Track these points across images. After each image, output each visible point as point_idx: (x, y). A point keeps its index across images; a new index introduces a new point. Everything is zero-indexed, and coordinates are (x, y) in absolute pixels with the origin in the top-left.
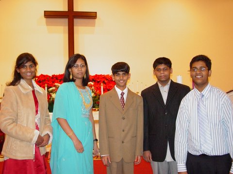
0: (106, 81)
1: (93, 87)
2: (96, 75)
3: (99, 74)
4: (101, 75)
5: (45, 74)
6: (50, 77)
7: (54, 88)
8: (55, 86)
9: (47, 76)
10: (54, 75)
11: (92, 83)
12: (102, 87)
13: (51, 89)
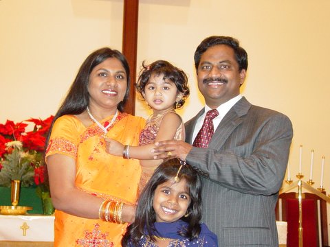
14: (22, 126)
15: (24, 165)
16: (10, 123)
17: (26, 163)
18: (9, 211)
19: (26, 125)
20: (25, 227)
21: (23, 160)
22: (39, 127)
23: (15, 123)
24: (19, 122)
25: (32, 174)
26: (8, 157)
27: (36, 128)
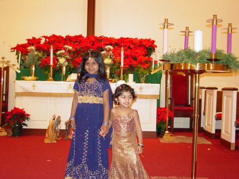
0: (132, 46)
1: (111, 52)
2: (122, 38)
3: (125, 37)
4: (128, 38)
5: (58, 35)
6: (62, 37)
7: (63, 51)
8: (65, 49)
9: (60, 37)
10: (68, 36)
11: (111, 47)
12: (122, 53)
13: (59, 52)
14: (40, 40)
15: (36, 58)
16: (34, 38)
17: (37, 57)
18: (28, 79)
19: (41, 39)
20: (34, 86)
21: (36, 55)
22: (47, 40)
23: (37, 38)
24: (39, 38)
25: (40, 62)
26: (29, 54)
27: (46, 40)
